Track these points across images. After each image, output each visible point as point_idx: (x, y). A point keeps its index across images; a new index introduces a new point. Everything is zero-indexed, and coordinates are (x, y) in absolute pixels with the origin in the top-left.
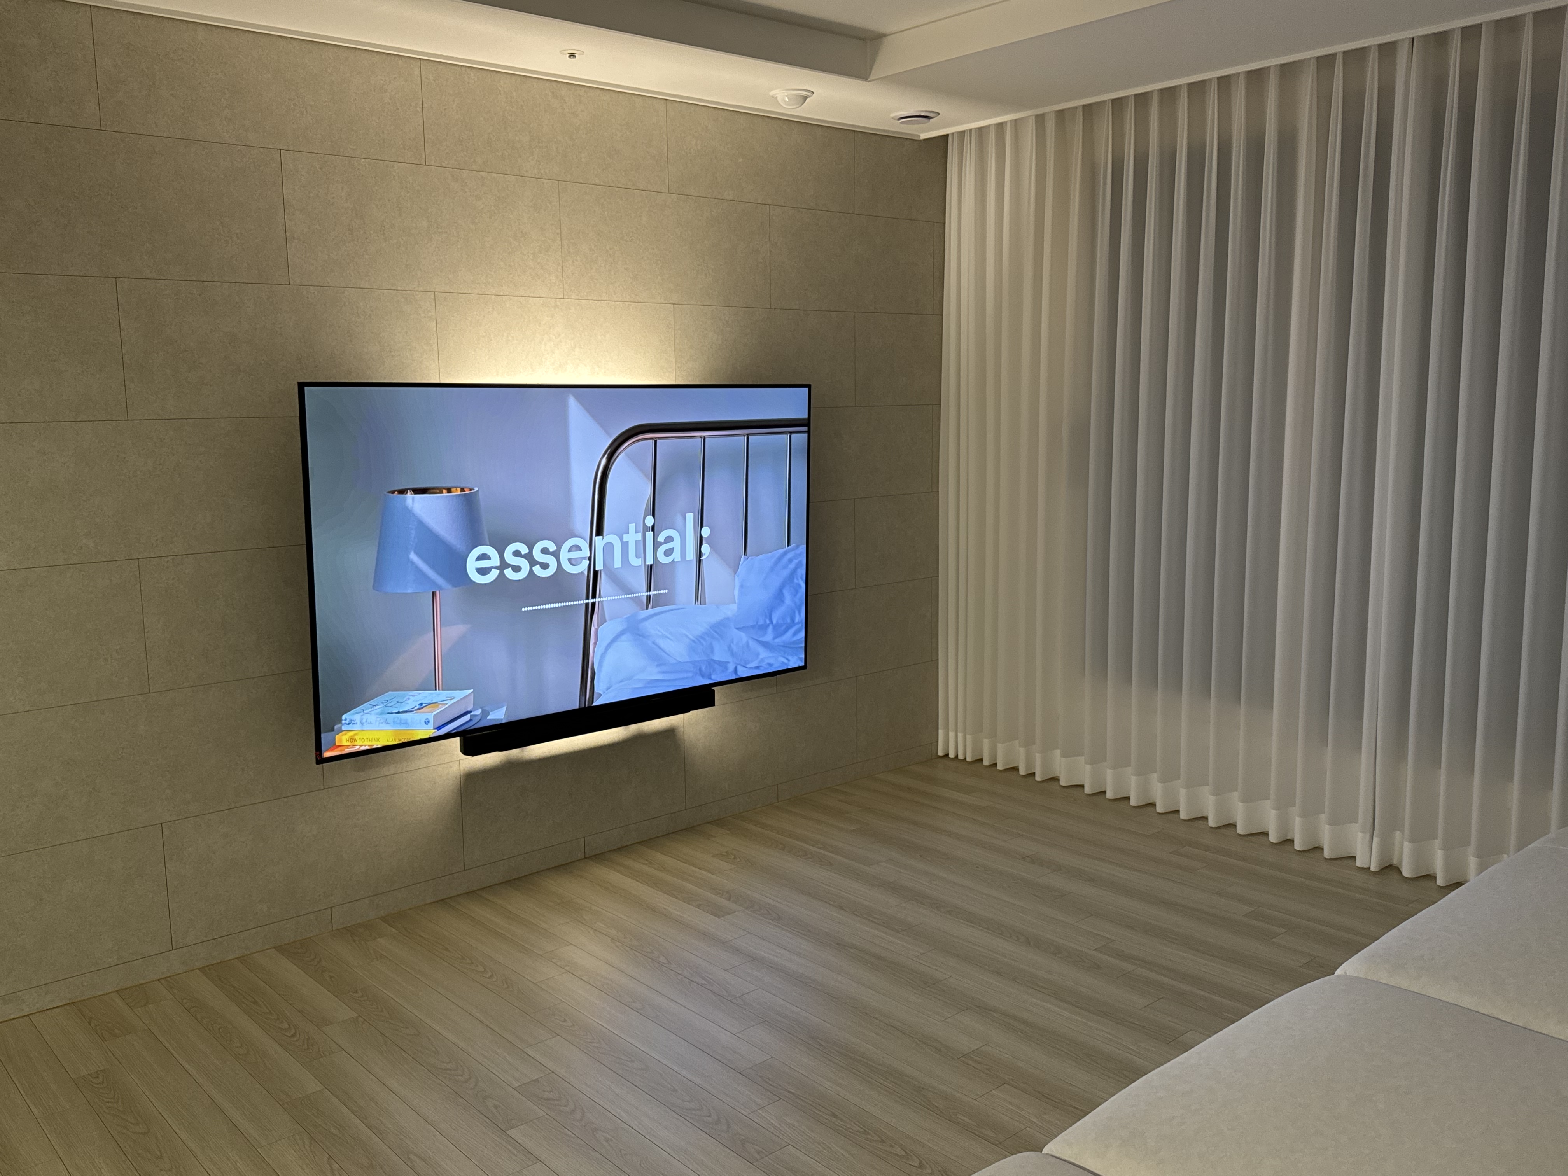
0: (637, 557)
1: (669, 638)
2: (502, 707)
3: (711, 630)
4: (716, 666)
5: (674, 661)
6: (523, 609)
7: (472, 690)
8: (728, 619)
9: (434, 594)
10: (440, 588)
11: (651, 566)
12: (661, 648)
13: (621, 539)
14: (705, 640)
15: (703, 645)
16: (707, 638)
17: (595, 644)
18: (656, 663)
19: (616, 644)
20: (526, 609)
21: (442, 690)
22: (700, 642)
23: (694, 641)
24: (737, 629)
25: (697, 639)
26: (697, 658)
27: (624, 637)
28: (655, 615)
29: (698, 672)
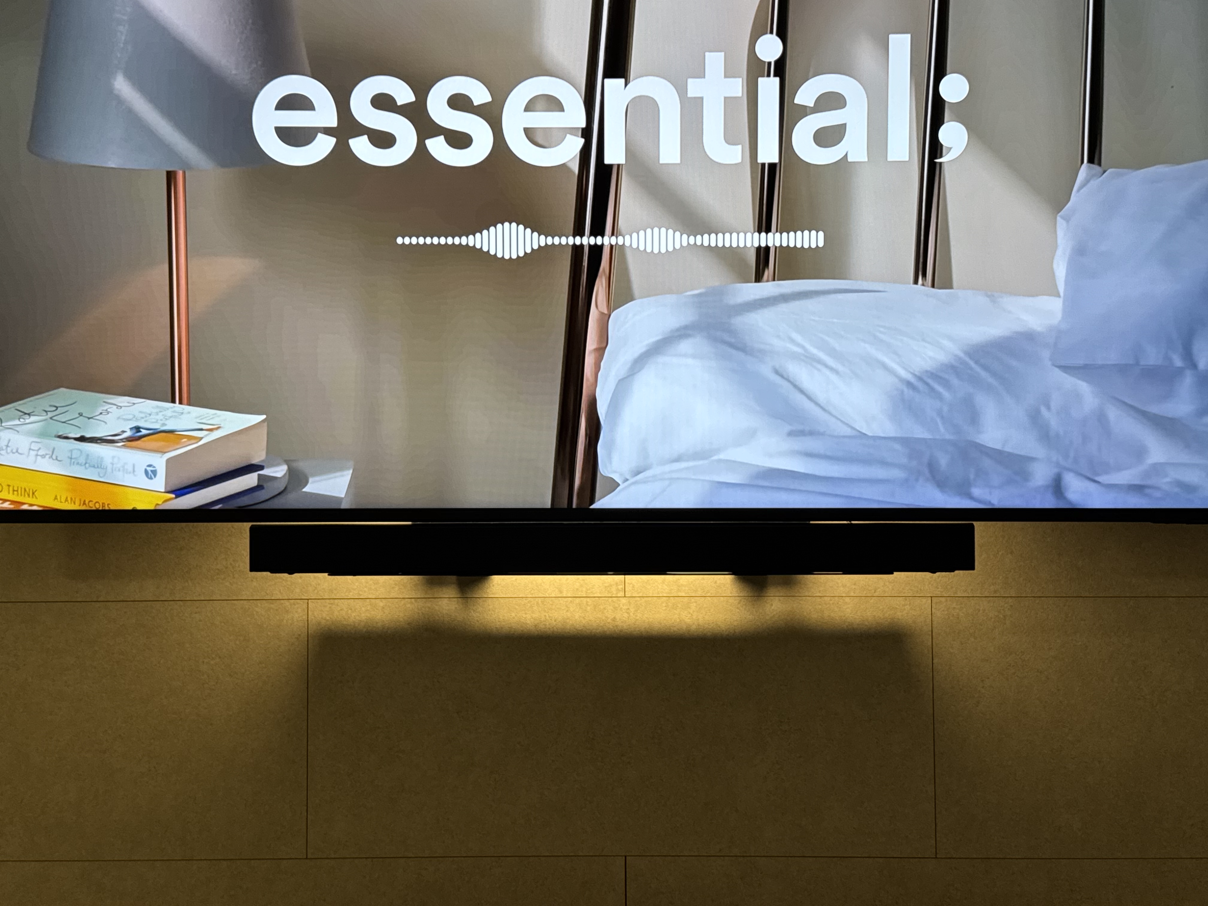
0: (730, 139)
1: (826, 366)
2: (341, 469)
3: (972, 363)
4: (987, 463)
5: (848, 432)
6: (399, 240)
7: (264, 417)
8: (1030, 336)
9: (171, 176)
10: (187, 166)
11: (772, 166)
12: (802, 391)
13: (682, 90)
14: (946, 384)
15: (939, 397)
16: (955, 381)
17: (601, 351)
18: (787, 428)
19: (661, 359)
20: (407, 241)
21: (189, 404)
22: (932, 389)
23: (909, 384)
24: (1065, 368)
25: (920, 379)
26: (920, 433)
27: (685, 346)
28: (785, 298)
29: (926, 471)
